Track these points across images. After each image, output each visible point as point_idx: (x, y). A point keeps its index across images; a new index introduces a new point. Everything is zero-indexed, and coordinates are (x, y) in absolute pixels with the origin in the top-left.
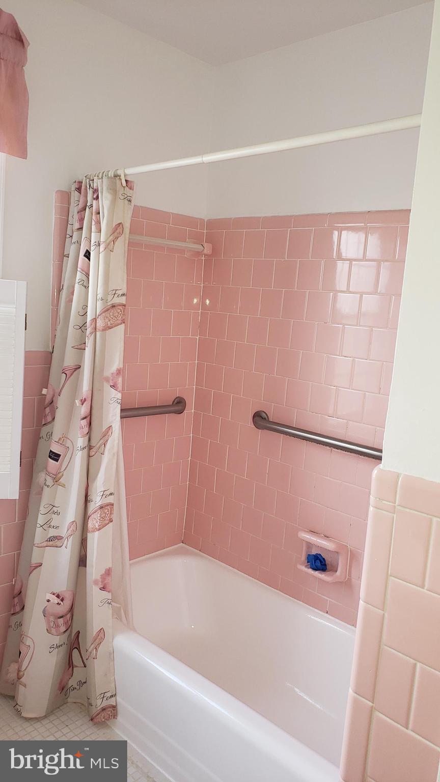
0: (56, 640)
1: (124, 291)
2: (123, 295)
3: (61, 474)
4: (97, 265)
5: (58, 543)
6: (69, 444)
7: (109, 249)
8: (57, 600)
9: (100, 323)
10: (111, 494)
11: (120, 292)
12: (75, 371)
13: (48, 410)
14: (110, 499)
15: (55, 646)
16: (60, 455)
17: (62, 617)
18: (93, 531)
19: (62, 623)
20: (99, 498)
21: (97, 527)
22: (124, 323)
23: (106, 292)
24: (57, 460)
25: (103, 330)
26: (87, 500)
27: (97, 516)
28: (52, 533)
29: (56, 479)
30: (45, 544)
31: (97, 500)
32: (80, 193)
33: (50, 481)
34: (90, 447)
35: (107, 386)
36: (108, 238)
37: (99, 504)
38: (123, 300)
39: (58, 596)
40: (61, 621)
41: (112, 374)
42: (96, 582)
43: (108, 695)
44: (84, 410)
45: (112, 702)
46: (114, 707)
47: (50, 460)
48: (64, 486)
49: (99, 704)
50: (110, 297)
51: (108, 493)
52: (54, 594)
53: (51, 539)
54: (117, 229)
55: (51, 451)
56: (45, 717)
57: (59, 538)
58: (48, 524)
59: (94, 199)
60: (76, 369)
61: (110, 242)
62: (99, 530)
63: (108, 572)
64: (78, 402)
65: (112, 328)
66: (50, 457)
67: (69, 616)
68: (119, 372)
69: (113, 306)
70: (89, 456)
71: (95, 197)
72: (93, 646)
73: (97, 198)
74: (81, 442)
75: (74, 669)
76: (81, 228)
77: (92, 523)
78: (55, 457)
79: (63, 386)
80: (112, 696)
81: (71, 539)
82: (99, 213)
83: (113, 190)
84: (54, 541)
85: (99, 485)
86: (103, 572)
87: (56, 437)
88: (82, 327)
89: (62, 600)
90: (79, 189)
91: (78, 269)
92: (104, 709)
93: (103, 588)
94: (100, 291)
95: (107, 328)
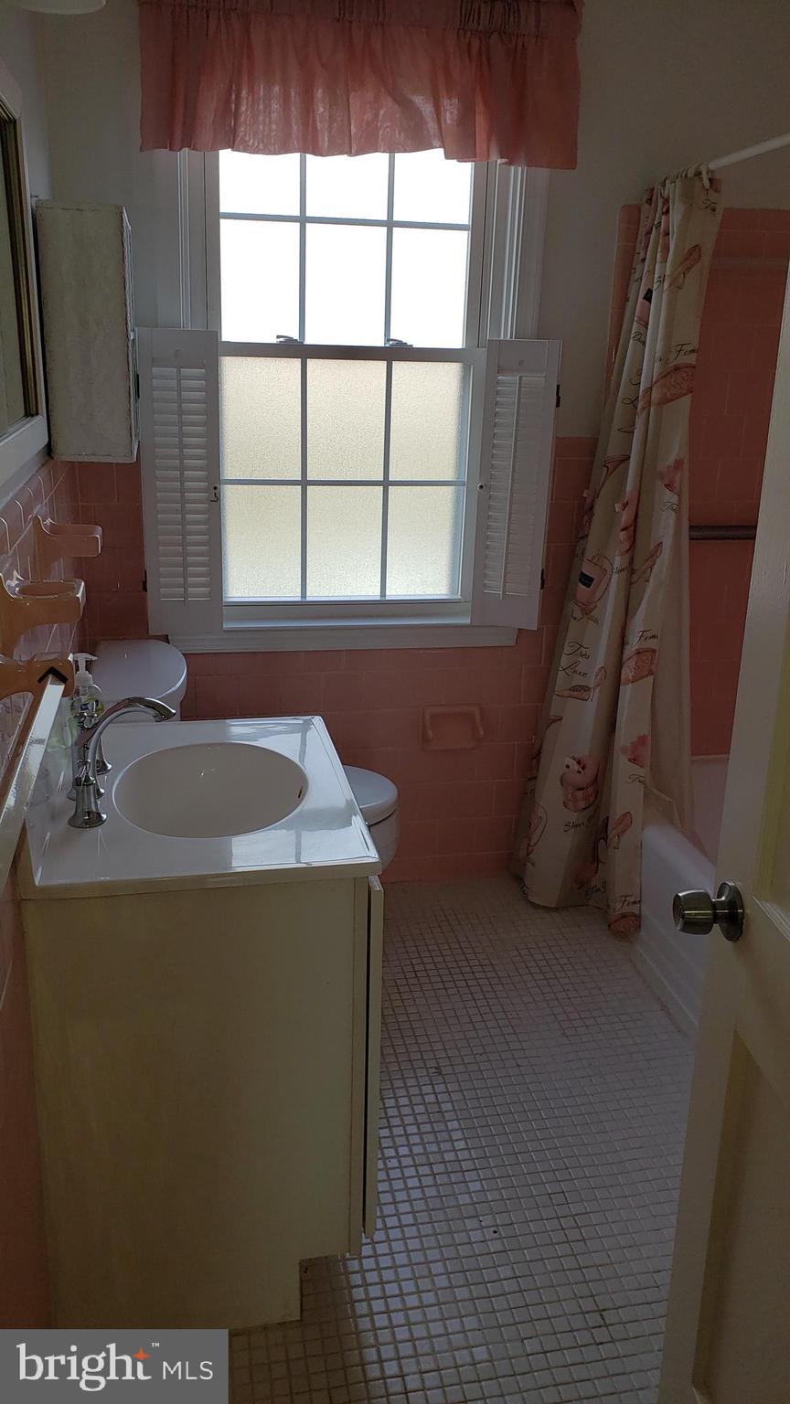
0: (573, 817)
1: (695, 345)
2: (693, 351)
3: (592, 606)
4: (658, 312)
5: (585, 695)
6: (606, 564)
7: (676, 286)
8: (576, 767)
9: (655, 395)
10: (654, 637)
11: (688, 348)
12: (619, 464)
13: (586, 517)
14: (653, 644)
15: (571, 824)
16: (593, 579)
17: (582, 789)
18: (626, 684)
19: (581, 796)
20: (636, 640)
21: (630, 678)
22: (691, 392)
23: (667, 349)
24: (588, 586)
25: (659, 404)
26: (623, 643)
27: (632, 663)
28: (578, 681)
29: (587, 610)
30: (566, 693)
31: (634, 643)
32: (651, 205)
33: (578, 613)
34: (632, 571)
35: (660, 485)
36: (676, 270)
37: (637, 647)
38: (692, 359)
39: (579, 763)
40: (580, 794)
41: (668, 467)
42: (624, 750)
43: (632, 899)
44: (625, 517)
45: (635, 909)
46: (638, 917)
47: (580, 584)
48: (596, 621)
49: (619, 908)
50: (673, 356)
51: (649, 634)
52: (574, 759)
53: (574, 689)
54: (691, 256)
55: (582, 573)
56: (556, 909)
57: (586, 689)
58: (572, 668)
59: (663, 213)
60: (622, 461)
61: (679, 274)
62: (632, 682)
63: (642, 740)
64: (618, 507)
65: (672, 400)
66: (580, 581)
67: (590, 790)
68: (678, 464)
69: (677, 369)
70: (631, 584)
71: (664, 210)
72: (614, 831)
73: (667, 212)
74: (618, 561)
75: (600, 865)
76: (644, 260)
77: (627, 673)
78: (587, 581)
79: (603, 485)
80: (635, 902)
81: (597, 690)
82: (668, 234)
83: (688, 197)
84: (581, 691)
85: (638, 623)
86: (635, 739)
87: (589, 555)
88: (634, 402)
89: (583, 768)
90: (649, 201)
91: (636, 318)
92: (624, 916)
93: (634, 760)
94: (659, 347)
95: (665, 401)
